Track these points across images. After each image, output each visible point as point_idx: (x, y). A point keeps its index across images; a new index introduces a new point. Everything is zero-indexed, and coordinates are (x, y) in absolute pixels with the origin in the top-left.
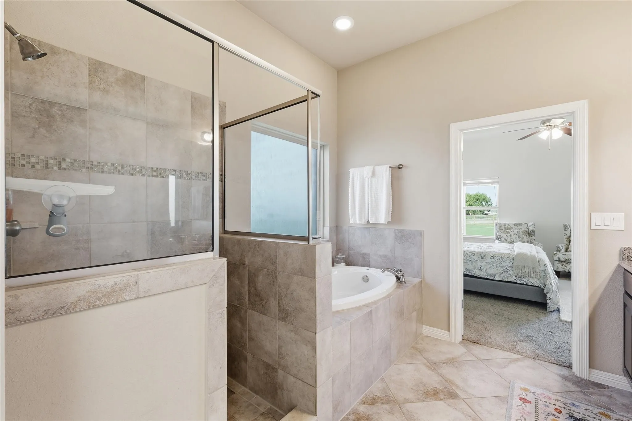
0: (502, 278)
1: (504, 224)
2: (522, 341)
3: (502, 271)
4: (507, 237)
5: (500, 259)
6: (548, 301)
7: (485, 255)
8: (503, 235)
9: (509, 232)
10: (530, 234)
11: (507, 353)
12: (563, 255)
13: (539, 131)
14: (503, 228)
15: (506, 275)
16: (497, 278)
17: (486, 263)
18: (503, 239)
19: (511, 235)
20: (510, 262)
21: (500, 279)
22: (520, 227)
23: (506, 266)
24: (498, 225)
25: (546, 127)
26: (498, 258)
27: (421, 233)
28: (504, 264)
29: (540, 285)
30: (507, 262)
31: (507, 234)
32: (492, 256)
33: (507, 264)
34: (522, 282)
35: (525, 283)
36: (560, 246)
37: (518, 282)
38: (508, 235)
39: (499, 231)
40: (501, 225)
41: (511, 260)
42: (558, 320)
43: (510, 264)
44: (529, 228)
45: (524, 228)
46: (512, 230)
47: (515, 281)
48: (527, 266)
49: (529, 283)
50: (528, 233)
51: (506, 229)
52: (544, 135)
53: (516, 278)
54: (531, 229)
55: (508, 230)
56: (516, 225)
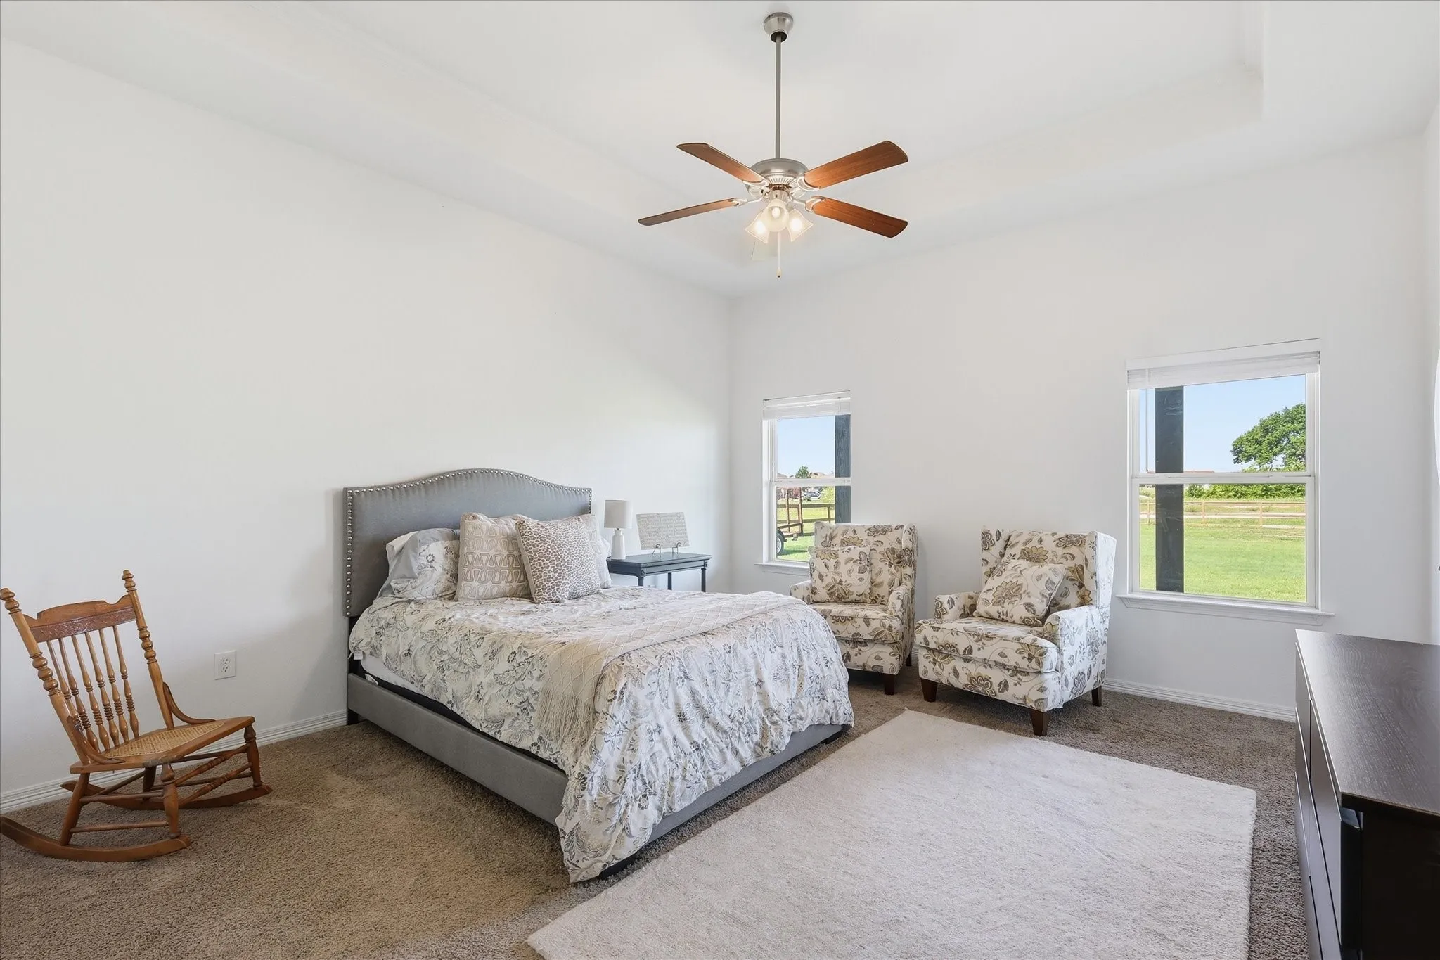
0: (511, 736)
1: (844, 530)
3: (517, 707)
10: (902, 559)
14: (838, 540)
15: (524, 722)
16: (503, 734)
21: (506, 739)
22: (880, 537)
23: (527, 690)
30: (536, 674)
32: (515, 652)
34: (548, 754)
36: (945, 598)
44: (903, 540)
45: (889, 541)
47: (533, 748)
50: (899, 557)
51: (844, 543)
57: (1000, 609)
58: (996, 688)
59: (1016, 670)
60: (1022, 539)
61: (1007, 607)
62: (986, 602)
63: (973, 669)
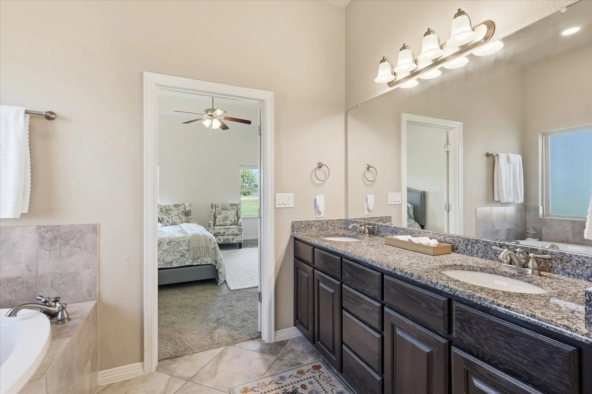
0: (180, 264)
1: (165, 206)
2: (215, 328)
3: (179, 256)
4: (169, 219)
5: (177, 244)
6: (220, 276)
7: (161, 242)
8: (165, 217)
9: (170, 214)
10: (187, 214)
11: (210, 352)
12: (213, 229)
13: (202, 119)
14: (164, 210)
15: (183, 259)
16: (175, 265)
17: (163, 251)
18: (165, 221)
19: (172, 217)
20: (186, 246)
21: (177, 265)
22: (179, 208)
23: (182, 250)
24: (160, 208)
25: (208, 116)
26: (175, 243)
27: (95, 229)
28: (181, 249)
29: (213, 263)
30: (184, 245)
31: (168, 216)
32: (169, 242)
33: (184, 247)
34: (197, 263)
35: (200, 264)
36: (210, 222)
37: (195, 264)
38: (170, 216)
39: (161, 213)
40: (162, 207)
41: (187, 243)
42: (229, 291)
43: (186, 248)
44: (186, 208)
45: (182, 209)
46: (172, 212)
47: (192, 264)
48: (202, 247)
49: (203, 263)
50: (185, 213)
51: (167, 210)
52: (207, 123)
53: (193, 260)
54: (187, 209)
55: (169, 212)
56: (176, 206)
57: (224, 223)
58: (231, 240)
59: (236, 235)
60: (220, 205)
61: (226, 222)
62: (220, 222)
63: (224, 237)
